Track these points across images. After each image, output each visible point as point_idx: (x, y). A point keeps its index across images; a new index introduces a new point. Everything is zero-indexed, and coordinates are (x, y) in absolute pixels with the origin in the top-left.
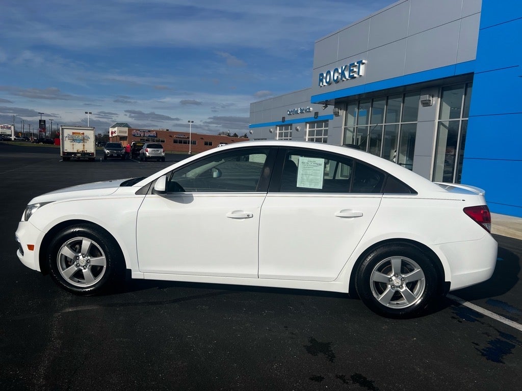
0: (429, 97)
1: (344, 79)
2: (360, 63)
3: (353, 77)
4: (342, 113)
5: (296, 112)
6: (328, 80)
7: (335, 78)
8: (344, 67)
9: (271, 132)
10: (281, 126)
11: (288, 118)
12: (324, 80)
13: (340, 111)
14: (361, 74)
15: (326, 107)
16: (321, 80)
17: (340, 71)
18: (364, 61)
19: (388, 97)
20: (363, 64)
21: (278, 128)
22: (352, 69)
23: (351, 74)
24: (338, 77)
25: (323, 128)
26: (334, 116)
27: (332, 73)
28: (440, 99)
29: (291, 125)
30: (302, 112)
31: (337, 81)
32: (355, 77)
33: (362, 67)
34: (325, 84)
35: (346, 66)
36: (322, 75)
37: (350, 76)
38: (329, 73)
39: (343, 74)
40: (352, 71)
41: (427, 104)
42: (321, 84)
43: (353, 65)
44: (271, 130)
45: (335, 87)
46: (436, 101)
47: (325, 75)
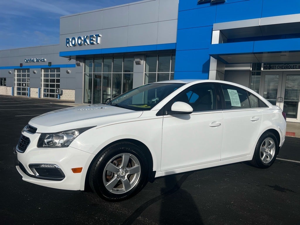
0: (140, 60)
1: (86, 44)
2: (98, 36)
3: (92, 44)
4: (82, 64)
5: (33, 61)
6: (73, 43)
7: (79, 43)
8: (85, 37)
9: (10, 73)
10: (19, 70)
11: (25, 65)
12: (70, 43)
13: (80, 63)
14: (98, 42)
15: (70, 59)
16: (68, 43)
17: (83, 39)
18: (100, 35)
19: (113, 57)
20: (99, 36)
21: (16, 71)
22: (91, 38)
23: (91, 42)
24: (81, 42)
25: (56, 73)
26: (76, 66)
27: (76, 40)
28: (145, 61)
29: (28, 69)
30: (37, 61)
31: (80, 45)
32: (94, 44)
33: (99, 38)
34: (71, 45)
35: (87, 37)
36: (68, 39)
37: (90, 43)
38: (74, 39)
39: (85, 41)
40: (92, 40)
41: (138, 63)
42: (68, 45)
43: (92, 36)
44: (10, 72)
45: (78, 48)
46: (143, 62)
47: (71, 40)
